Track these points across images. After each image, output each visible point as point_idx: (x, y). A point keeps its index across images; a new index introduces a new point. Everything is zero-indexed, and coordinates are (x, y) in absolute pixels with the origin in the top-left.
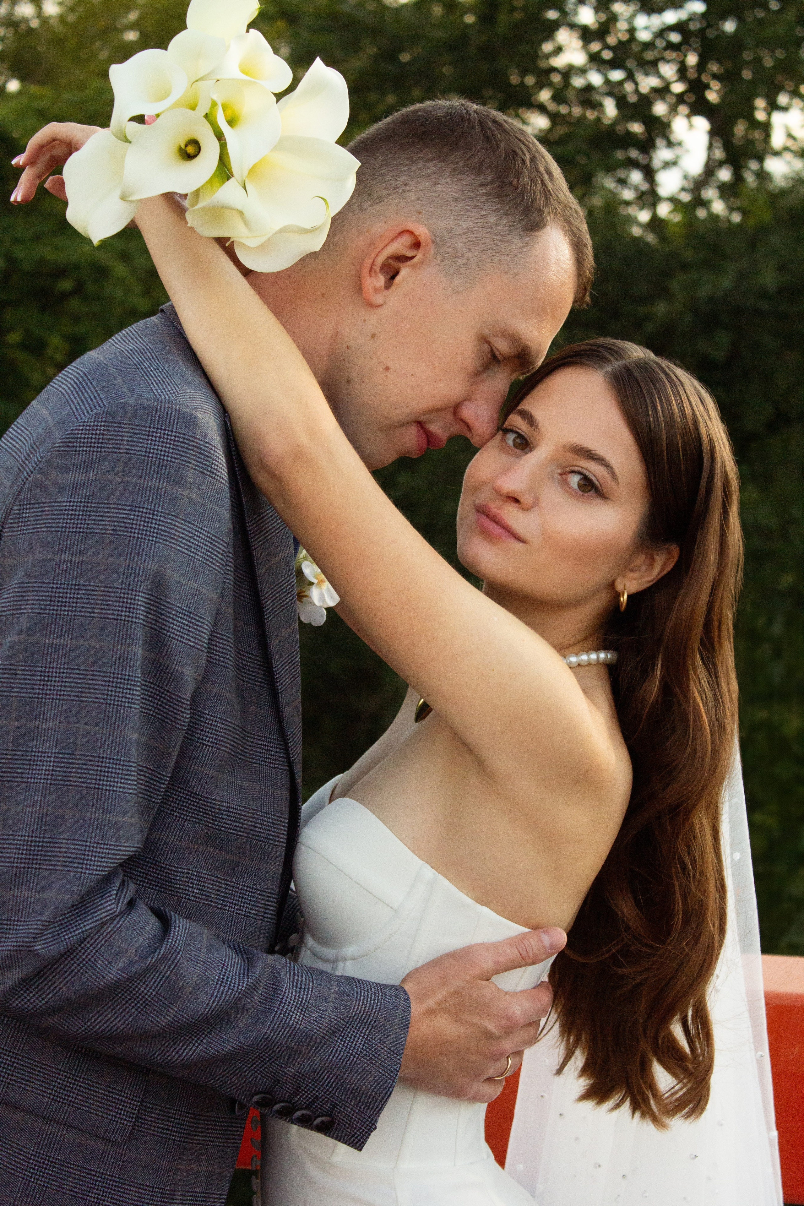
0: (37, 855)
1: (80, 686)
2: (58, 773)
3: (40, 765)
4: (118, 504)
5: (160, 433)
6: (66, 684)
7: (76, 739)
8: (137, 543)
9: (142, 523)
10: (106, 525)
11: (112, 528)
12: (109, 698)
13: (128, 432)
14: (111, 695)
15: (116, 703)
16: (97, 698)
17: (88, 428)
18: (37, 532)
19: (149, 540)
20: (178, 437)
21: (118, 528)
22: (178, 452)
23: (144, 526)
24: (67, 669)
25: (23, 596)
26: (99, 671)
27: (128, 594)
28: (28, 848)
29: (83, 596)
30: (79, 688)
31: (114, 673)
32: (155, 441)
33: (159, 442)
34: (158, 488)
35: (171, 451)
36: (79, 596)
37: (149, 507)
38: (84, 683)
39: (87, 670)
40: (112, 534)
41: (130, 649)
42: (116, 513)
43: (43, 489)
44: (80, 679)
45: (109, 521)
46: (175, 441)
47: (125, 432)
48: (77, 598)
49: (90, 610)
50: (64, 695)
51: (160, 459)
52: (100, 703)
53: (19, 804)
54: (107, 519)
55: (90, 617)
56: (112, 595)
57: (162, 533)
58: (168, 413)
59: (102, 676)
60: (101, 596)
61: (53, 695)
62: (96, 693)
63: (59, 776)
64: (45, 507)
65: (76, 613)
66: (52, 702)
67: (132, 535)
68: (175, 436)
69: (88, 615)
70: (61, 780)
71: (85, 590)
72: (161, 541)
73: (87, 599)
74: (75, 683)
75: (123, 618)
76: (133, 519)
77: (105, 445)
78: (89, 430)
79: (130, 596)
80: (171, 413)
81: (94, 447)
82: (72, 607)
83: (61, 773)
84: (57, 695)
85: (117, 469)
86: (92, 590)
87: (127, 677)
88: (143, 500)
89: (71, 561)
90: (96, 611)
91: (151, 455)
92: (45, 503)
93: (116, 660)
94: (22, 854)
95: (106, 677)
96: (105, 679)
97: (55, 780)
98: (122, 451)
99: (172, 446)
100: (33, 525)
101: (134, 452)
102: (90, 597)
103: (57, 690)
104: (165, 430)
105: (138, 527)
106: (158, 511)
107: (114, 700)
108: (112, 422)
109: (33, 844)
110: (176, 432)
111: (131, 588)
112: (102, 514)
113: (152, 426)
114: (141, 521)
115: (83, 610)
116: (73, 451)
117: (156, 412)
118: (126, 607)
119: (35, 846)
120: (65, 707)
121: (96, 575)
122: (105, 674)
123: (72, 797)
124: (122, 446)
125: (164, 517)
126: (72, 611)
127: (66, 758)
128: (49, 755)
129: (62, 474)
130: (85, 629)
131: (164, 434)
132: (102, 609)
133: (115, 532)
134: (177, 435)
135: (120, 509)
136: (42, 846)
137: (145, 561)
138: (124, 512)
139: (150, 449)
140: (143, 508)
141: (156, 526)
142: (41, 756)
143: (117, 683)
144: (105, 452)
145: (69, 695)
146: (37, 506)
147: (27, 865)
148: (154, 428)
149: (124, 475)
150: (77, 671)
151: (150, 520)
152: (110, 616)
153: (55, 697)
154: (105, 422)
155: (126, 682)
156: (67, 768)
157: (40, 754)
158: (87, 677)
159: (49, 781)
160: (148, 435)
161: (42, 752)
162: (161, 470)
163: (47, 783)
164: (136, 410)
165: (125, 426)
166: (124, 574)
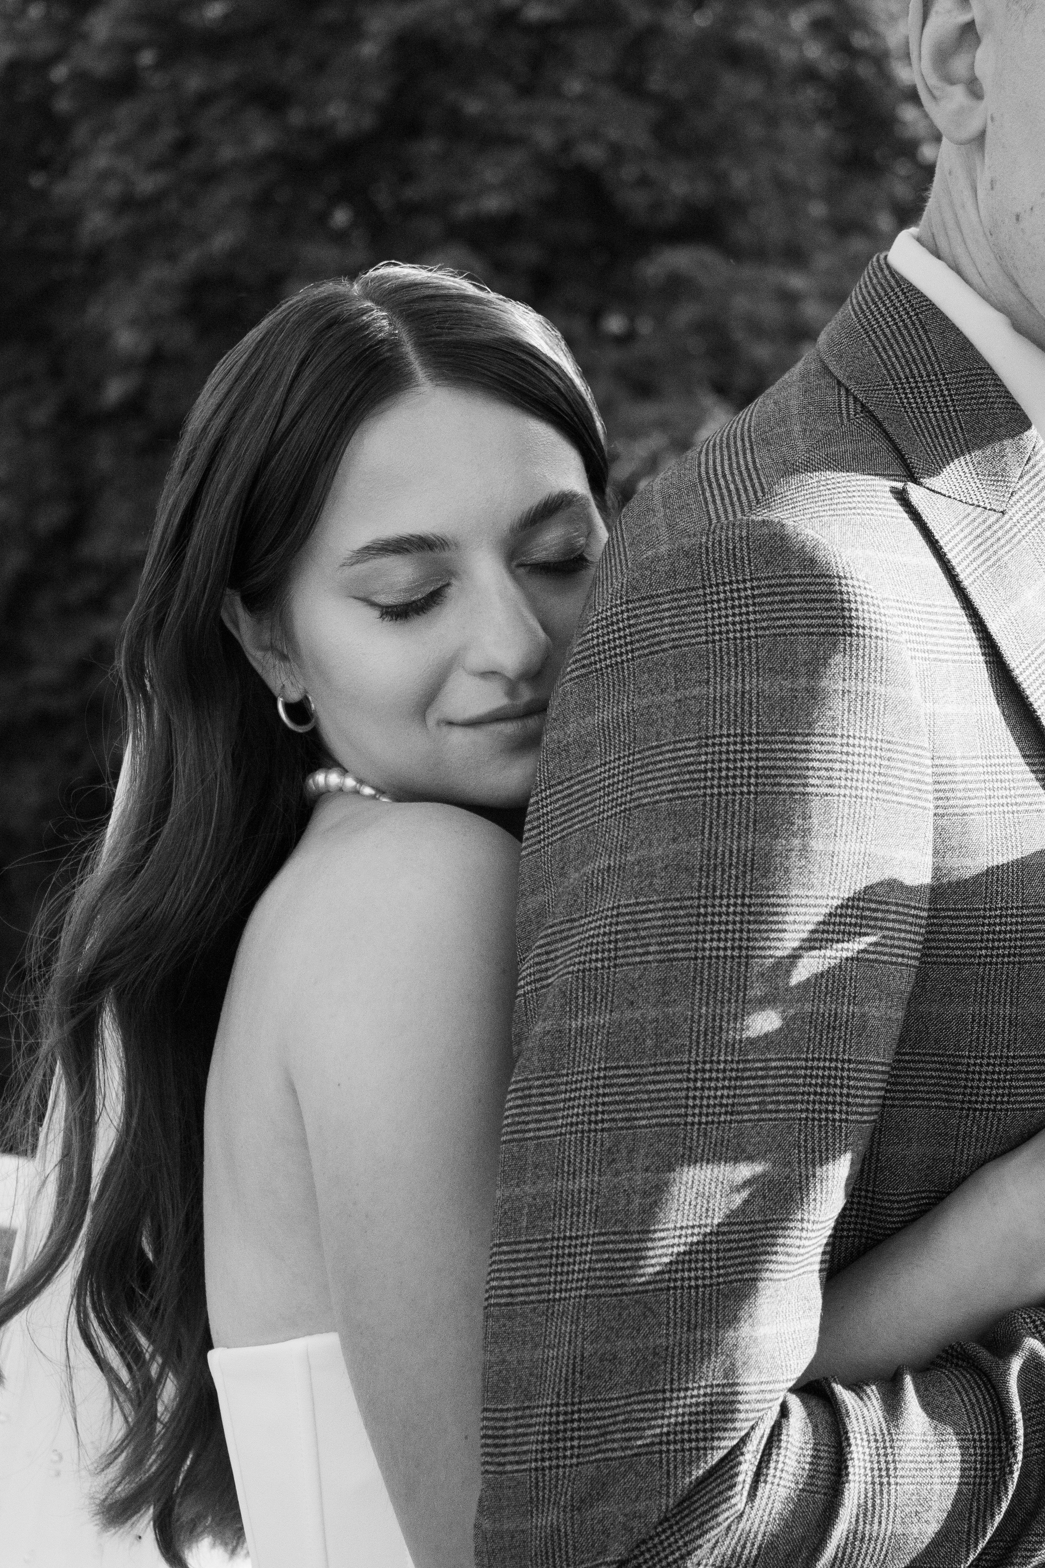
0: (572, 1439)
1: (632, 1098)
2: (598, 1274)
3: (569, 1264)
4: (675, 742)
5: (725, 592)
6: (606, 1099)
7: (629, 1203)
8: (719, 806)
9: (724, 764)
10: (659, 785)
11: (670, 787)
12: (690, 1111)
13: (669, 609)
14: (694, 1107)
15: (704, 1119)
16: (665, 1116)
17: (604, 623)
18: (567, 835)
19: (742, 793)
20: (758, 587)
21: (681, 786)
22: (765, 615)
23: (728, 769)
24: (605, 1069)
25: (547, 953)
26: (668, 1064)
27: (713, 906)
28: (553, 1428)
29: (626, 926)
30: (632, 1102)
31: (696, 1063)
32: (719, 609)
33: (726, 608)
34: (743, 693)
35: (752, 617)
36: (620, 928)
37: (732, 732)
38: (638, 1092)
39: (642, 1067)
40: (670, 800)
41: (725, 1010)
42: (674, 759)
43: (564, 754)
44: (632, 1084)
45: (662, 777)
46: (754, 597)
47: (664, 610)
48: (617, 933)
49: (640, 951)
50: (602, 1121)
51: (735, 638)
52: (672, 1124)
53: (536, 1346)
54: (660, 774)
55: (641, 963)
56: (682, 913)
57: (767, 772)
58: (727, 550)
59: (673, 1072)
60: (659, 918)
61: (583, 1123)
62: (664, 1107)
63: (600, 1278)
64: (572, 786)
65: (618, 962)
66: (582, 1137)
67: (709, 791)
68: (752, 588)
69: (638, 959)
70: (605, 1286)
71: (631, 913)
72: (768, 788)
73: (635, 930)
74: (622, 1094)
75: (707, 953)
76: (706, 762)
77: (637, 645)
78: (607, 626)
79: (717, 909)
80: (734, 548)
81: (621, 654)
82: (609, 950)
83: (604, 1273)
84: (590, 1122)
85: (664, 681)
86: (643, 912)
87: (722, 1066)
88: (718, 722)
89: (609, 867)
90: (652, 949)
91: (717, 637)
92: (572, 778)
93: (698, 1037)
94: (543, 1442)
95: (681, 1072)
96: (679, 1076)
97: (593, 1287)
98: (665, 646)
99: (751, 609)
100: (561, 824)
101: (687, 641)
102: (640, 925)
103: (590, 1113)
104: (731, 583)
105: (716, 774)
106: (750, 735)
107: (700, 1115)
108: (639, 600)
109: (561, 1418)
110: (751, 580)
111: (718, 894)
112: (650, 767)
113: (707, 583)
114: (720, 761)
115: (630, 951)
116: (591, 672)
117: (707, 555)
118: (712, 932)
119: (565, 1422)
120: (607, 1145)
121: (647, 882)
122: (679, 1068)
123: (629, 1315)
124: (663, 638)
125: (766, 742)
126: (609, 959)
127: (612, 1242)
128: (585, 1241)
129: (583, 718)
130: (633, 988)
131: (732, 591)
132: (662, 944)
133: (676, 795)
134: (755, 584)
135: (680, 750)
136: (579, 1420)
137: (739, 837)
138: (688, 752)
139: (713, 626)
140: (721, 736)
141: (753, 763)
142: (570, 1246)
143: (703, 1080)
144: (640, 657)
145: (613, 1120)
146: (560, 787)
147: (554, 1463)
148: (711, 586)
149: (677, 689)
150: (626, 1072)
151: (739, 756)
152: (681, 955)
153: (586, 1127)
154: (627, 602)
155: (720, 1075)
156: (614, 1260)
157: (567, 1243)
158: (645, 1079)
159: (583, 1292)
160: (705, 603)
161: (571, 1238)
162: (743, 659)
163: (580, 1296)
164: (672, 564)
165: (662, 599)
166: (701, 869)
